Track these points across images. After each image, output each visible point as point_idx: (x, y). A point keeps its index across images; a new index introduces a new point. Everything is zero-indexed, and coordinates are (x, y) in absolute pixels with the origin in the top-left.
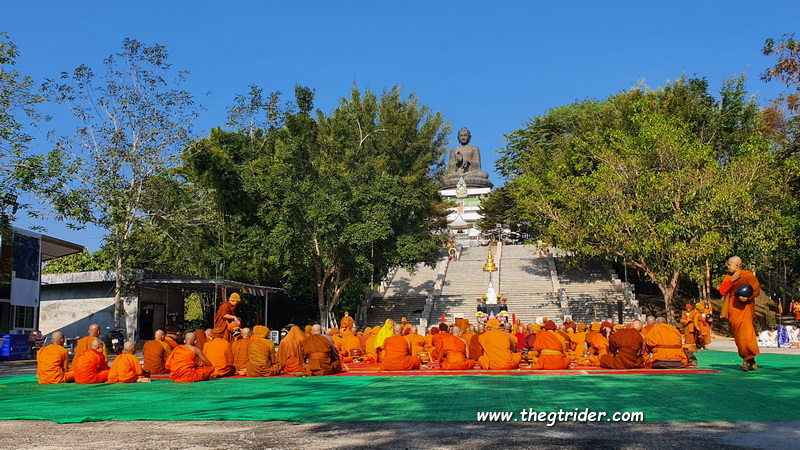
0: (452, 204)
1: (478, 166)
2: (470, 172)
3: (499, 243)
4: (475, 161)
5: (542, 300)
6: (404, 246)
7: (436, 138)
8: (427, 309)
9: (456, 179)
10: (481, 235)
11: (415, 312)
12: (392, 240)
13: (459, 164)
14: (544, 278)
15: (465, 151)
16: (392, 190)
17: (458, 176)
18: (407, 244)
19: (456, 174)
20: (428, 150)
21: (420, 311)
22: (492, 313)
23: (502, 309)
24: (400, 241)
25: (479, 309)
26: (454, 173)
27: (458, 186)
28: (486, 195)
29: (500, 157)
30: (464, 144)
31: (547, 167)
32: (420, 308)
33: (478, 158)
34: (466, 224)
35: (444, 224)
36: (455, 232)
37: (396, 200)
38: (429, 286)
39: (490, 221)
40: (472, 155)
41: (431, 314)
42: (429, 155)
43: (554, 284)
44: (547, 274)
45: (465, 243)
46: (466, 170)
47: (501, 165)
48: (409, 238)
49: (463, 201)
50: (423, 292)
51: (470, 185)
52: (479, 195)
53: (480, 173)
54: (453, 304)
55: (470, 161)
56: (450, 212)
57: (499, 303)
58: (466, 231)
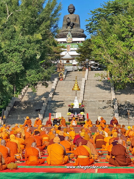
0: (63, 47)
1: (79, 26)
2: (74, 29)
3: (87, 70)
4: (77, 22)
5: (105, 104)
6: (30, 75)
7: (53, 12)
8: (43, 108)
9: (66, 32)
10: (78, 64)
11: (37, 110)
12: (23, 73)
13: (68, 24)
14: (108, 91)
15: (72, 17)
16: (24, 45)
17: (67, 31)
18: (31, 75)
19: (66, 29)
20: (48, 19)
21: (39, 110)
22: (76, 113)
23: (81, 111)
24: (28, 72)
25: (69, 111)
26: (65, 29)
27: (68, 36)
28: (82, 42)
29: (88, 23)
30: (71, 13)
31: (110, 32)
32: (40, 108)
33: (78, 21)
34: (71, 57)
35: (59, 58)
36: (65, 62)
37: (25, 51)
38: (46, 95)
39: (83, 57)
40: (75, 20)
41: (45, 111)
42: (49, 22)
43: (112, 95)
44: (109, 89)
45: (69, 68)
46: (72, 27)
47: (89, 27)
48: (33, 71)
49: (70, 44)
50: (43, 99)
51: (74, 36)
52: (79, 42)
53: (79, 30)
54: (58, 106)
55: (74, 22)
56: (62, 51)
57: (80, 108)
58: (71, 61)
